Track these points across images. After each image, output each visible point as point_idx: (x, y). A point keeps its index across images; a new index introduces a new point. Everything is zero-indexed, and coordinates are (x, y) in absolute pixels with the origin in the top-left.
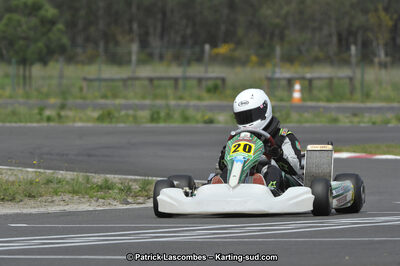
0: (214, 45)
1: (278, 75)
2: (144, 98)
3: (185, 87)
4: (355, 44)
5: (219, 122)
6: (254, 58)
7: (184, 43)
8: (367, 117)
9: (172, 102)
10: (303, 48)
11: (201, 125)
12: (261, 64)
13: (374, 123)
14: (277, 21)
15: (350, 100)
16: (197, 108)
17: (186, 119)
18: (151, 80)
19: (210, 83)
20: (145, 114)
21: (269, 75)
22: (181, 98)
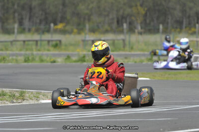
0: (55, 24)
1: (87, 39)
2: (21, 50)
3: (41, 45)
4: (126, 22)
5: (58, 62)
6: (75, 30)
7: (40, 23)
8: (132, 59)
9: (35, 53)
10: (100, 25)
11: (50, 64)
12: (79, 33)
13: (135, 62)
14: (87, 12)
15: (124, 50)
16: (47, 55)
17: (42, 61)
18: (24, 41)
19: (54, 43)
20: (21, 58)
21: (83, 38)
22: (39, 50)
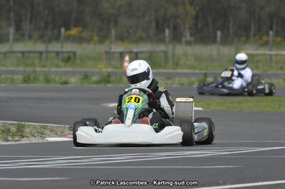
0: (68, 29)
1: (113, 50)
2: (18, 66)
3: (47, 58)
4: (168, 27)
5: (71, 83)
6: (96, 38)
7: (46, 27)
8: (177, 80)
10: (131, 31)
11: (60, 85)
12: (101, 42)
13: (182, 85)
14: (113, 11)
15: (165, 67)
16: (56, 73)
17: (48, 81)
18: (23, 53)
19: (65, 56)
20: (19, 77)
21: (107, 49)
22: (44, 66)
